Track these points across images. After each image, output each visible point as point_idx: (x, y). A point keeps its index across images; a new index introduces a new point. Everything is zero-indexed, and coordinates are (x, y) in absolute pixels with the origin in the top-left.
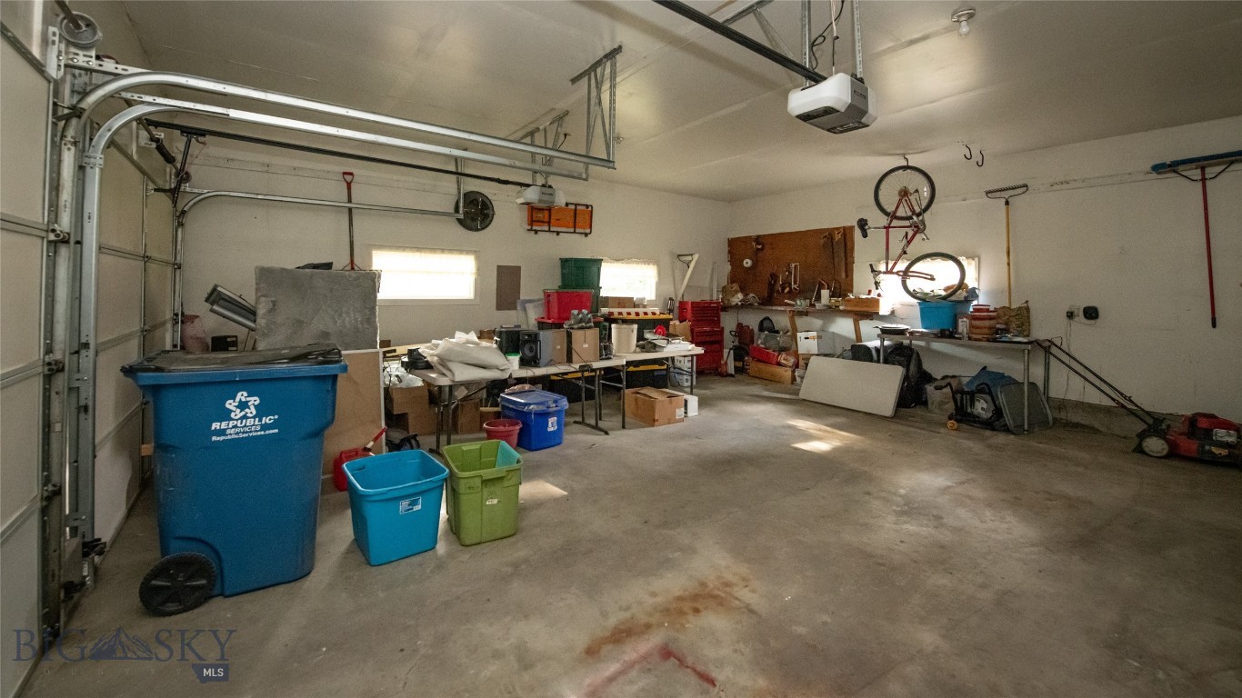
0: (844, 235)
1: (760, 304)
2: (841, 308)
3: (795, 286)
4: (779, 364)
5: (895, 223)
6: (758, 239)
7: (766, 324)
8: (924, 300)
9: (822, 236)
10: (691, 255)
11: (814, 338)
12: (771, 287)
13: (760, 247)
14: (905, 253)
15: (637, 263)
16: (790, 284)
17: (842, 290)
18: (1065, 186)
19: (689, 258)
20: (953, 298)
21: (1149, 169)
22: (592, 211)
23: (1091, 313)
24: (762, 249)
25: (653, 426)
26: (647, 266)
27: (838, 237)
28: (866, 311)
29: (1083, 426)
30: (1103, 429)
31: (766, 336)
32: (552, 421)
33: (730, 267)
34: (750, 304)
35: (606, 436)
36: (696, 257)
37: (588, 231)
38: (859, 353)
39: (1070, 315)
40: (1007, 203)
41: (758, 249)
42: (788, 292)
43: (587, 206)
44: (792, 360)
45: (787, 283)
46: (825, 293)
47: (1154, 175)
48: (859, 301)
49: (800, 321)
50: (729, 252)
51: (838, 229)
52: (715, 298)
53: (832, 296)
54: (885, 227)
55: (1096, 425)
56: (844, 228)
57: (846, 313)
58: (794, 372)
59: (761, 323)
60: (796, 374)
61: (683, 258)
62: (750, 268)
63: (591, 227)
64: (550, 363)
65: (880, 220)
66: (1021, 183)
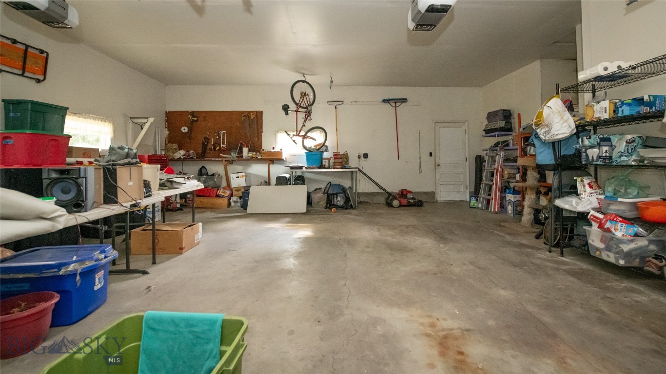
0: (256, 115)
1: (197, 158)
2: (259, 157)
3: (224, 146)
4: (218, 196)
5: (300, 110)
6: (193, 113)
7: (203, 171)
8: (309, 151)
9: (243, 115)
10: (147, 118)
11: (243, 176)
12: (205, 146)
13: (195, 119)
14: (305, 126)
15: (95, 119)
16: (220, 146)
17: (256, 148)
18: (356, 103)
19: (145, 120)
20: (321, 150)
21: (381, 101)
22: (47, 58)
23: (366, 156)
24: (197, 121)
25: (181, 254)
26: (103, 123)
27: (252, 117)
28: (274, 159)
29: (365, 202)
30: (371, 202)
31: (205, 178)
32: (99, 275)
33: (167, 132)
34: (192, 158)
35: (146, 276)
36: (151, 120)
37: (41, 78)
38: (281, 181)
39: (359, 157)
40: (336, 108)
41: (193, 120)
42: (218, 150)
43: (42, 52)
44: (228, 193)
45: (217, 143)
46: (245, 150)
47: (383, 103)
48: (270, 153)
49: (230, 168)
50: (167, 121)
51: (252, 112)
52: (158, 153)
53: (249, 151)
54: (295, 111)
55: (368, 201)
56: (257, 112)
57: (262, 161)
58: (230, 199)
59: (200, 170)
60: (231, 201)
61: (135, 120)
62: (186, 133)
63: (45, 74)
64: (95, 205)
65: (293, 107)
66: (341, 100)
